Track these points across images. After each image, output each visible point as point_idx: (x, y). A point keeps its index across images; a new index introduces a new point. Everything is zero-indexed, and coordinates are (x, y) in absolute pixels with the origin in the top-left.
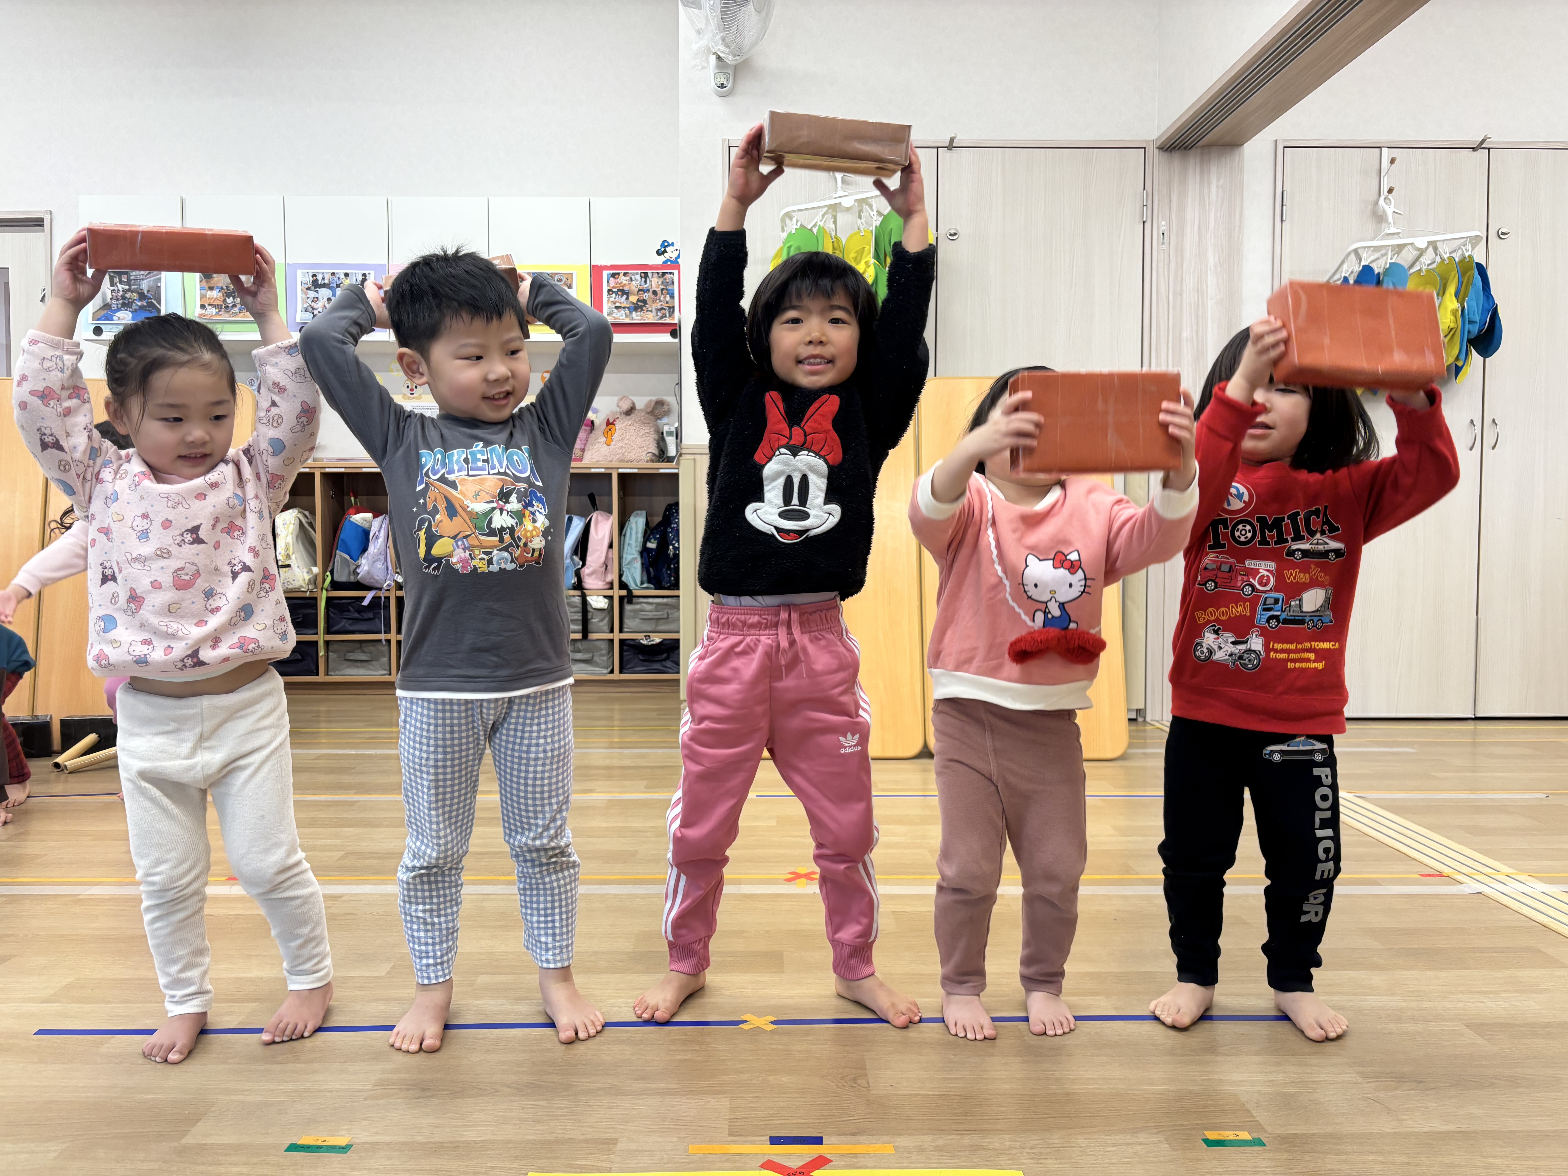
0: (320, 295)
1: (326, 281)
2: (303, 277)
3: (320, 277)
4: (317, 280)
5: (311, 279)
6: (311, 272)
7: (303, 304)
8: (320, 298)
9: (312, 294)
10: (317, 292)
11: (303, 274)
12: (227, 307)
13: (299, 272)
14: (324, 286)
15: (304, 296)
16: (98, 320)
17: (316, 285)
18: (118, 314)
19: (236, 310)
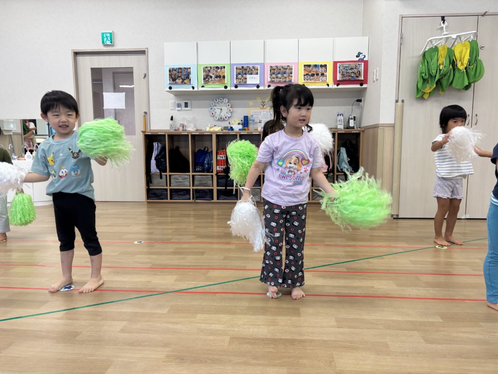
16: (171, 84)
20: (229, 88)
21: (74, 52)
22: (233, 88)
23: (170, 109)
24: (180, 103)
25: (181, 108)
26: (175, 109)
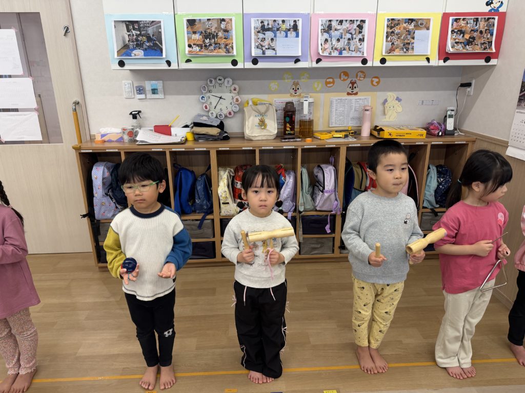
0: (266, 37)
2: (255, 24)
3: (266, 23)
4: (264, 25)
5: (260, 25)
6: (260, 19)
7: (255, 43)
9: (261, 36)
10: (264, 34)
11: (255, 21)
12: (206, 46)
13: (253, 20)
14: (268, 30)
15: (256, 37)
16: (122, 56)
17: (264, 29)
18: (134, 52)
19: (212, 48)
22: (249, 65)
23: (125, 96)
24: (142, 86)
25: (146, 95)
26: (133, 97)
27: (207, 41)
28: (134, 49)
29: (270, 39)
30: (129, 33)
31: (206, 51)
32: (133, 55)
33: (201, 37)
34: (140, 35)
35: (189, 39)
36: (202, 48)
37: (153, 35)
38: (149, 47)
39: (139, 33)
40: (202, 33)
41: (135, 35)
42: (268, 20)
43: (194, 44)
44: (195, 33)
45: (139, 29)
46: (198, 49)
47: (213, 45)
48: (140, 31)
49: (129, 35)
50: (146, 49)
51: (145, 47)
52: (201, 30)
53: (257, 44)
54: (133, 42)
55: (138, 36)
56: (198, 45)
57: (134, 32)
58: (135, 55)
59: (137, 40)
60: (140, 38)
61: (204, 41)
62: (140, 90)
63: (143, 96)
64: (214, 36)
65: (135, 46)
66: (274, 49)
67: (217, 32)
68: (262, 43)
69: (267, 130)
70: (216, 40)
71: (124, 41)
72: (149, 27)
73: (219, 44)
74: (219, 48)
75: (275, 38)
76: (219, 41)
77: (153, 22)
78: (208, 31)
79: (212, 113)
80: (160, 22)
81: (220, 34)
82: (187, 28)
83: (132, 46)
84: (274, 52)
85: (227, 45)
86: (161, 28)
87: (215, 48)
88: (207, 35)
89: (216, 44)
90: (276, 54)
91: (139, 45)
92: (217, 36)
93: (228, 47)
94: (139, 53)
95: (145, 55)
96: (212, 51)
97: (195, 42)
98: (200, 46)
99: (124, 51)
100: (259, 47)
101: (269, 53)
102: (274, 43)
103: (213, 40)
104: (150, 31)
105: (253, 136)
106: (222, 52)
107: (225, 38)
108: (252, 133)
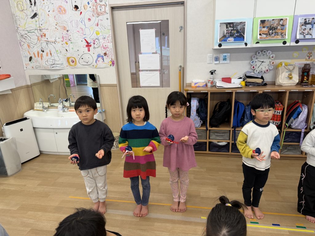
0: (307, 28)
1: (310, 22)
2: (301, 21)
3: (307, 20)
4: (306, 21)
5: (304, 21)
7: (299, 31)
8: (307, 29)
9: (303, 27)
10: (306, 26)
11: (301, 19)
12: (269, 34)
14: (309, 24)
15: (300, 28)
16: (222, 41)
17: (306, 23)
19: (273, 35)
20: (288, 44)
21: (111, 7)
22: (293, 44)
23: (208, 62)
24: (218, 57)
25: (219, 62)
26: (212, 62)
27: (271, 31)
28: (229, 37)
29: (309, 29)
30: (227, 29)
31: (270, 37)
32: (228, 40)
33: (267, 29)
34: (233, 30)
35: (260, 31)
36: (267, 36)
37: (240, 30)
38: (237, 36)
39: (232, 29)
40: (268, 27)
41: (230, 30)
42: (309, 18)
43: (263, 34)
44: (264, 27)
45: (233, 27)
46: (265, 36)
47: (274, 34)
48: (233, 28)
49: (227, 30)
50: (235, 37)
51: (235, 36)
52: (267, 26)
53: (300, 32)
54: (229, 33)
55: (231, 30)
56: (265, 34)
57: (230, 29)
58: (229, 41)
59: (231, 33)
60: (232, 32)
61: (269, 31)
62: (216, 59)
63: (217, 62)
64: (275, 28)
65: (229, 36)
66: (311, 35)
67: (277, 26)
68: (304, 31)
69: (293, 80)
70: (276, 30)
71: (224, 34)
72: (238, 25)
73: (278, 33)
74: (277, 35)
75: (312, 28)
76: (278, 31)
77: (241, 22)
78: (272, 26)
79: (257, 71)
80: (245, 22)
81: (279, 27)
82: (260, 25)
83: (227, 36)
84: (311, 36)
85: (282, 33)
86: (245, 26)
87: (275, 35)
88: (271, 28)
89: (275, 33)
90: (312, 37)
91: (232, 35)
92: (277, 28)
93: (282, 34)
94: (231, 39)
95: (234, 41)
96: (273, 37)
97: (264, 32)
98: (266, 34)
99: (223, 39)
100: (302, 33)
101: (308, 37)
102: (311, 31)
103: (274, 31)
104: (239, 28)
105: (283, 84)
106: (279, 37)
107: (281, 30)
108: (283, 82)
